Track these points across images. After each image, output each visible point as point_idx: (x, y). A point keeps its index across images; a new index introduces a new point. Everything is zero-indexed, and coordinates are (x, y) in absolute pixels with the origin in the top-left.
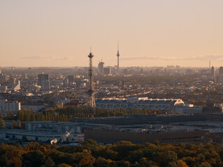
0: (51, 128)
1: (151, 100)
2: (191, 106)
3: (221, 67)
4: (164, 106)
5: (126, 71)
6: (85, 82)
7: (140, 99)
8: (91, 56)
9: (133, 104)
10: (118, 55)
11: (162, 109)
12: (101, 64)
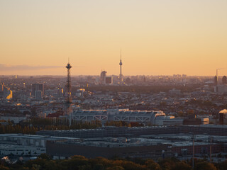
0: (16, 141)
1: (132, 111)
2: (172, 117)
3: (225, 77)
4: (144, 118)
5: (128, 80)
6: (81, 91)
7: (120, 110)
8: (69, 67)
9: (113, 115)
10: (121, 64)
11: (142, 121)
12: (104, 73)
